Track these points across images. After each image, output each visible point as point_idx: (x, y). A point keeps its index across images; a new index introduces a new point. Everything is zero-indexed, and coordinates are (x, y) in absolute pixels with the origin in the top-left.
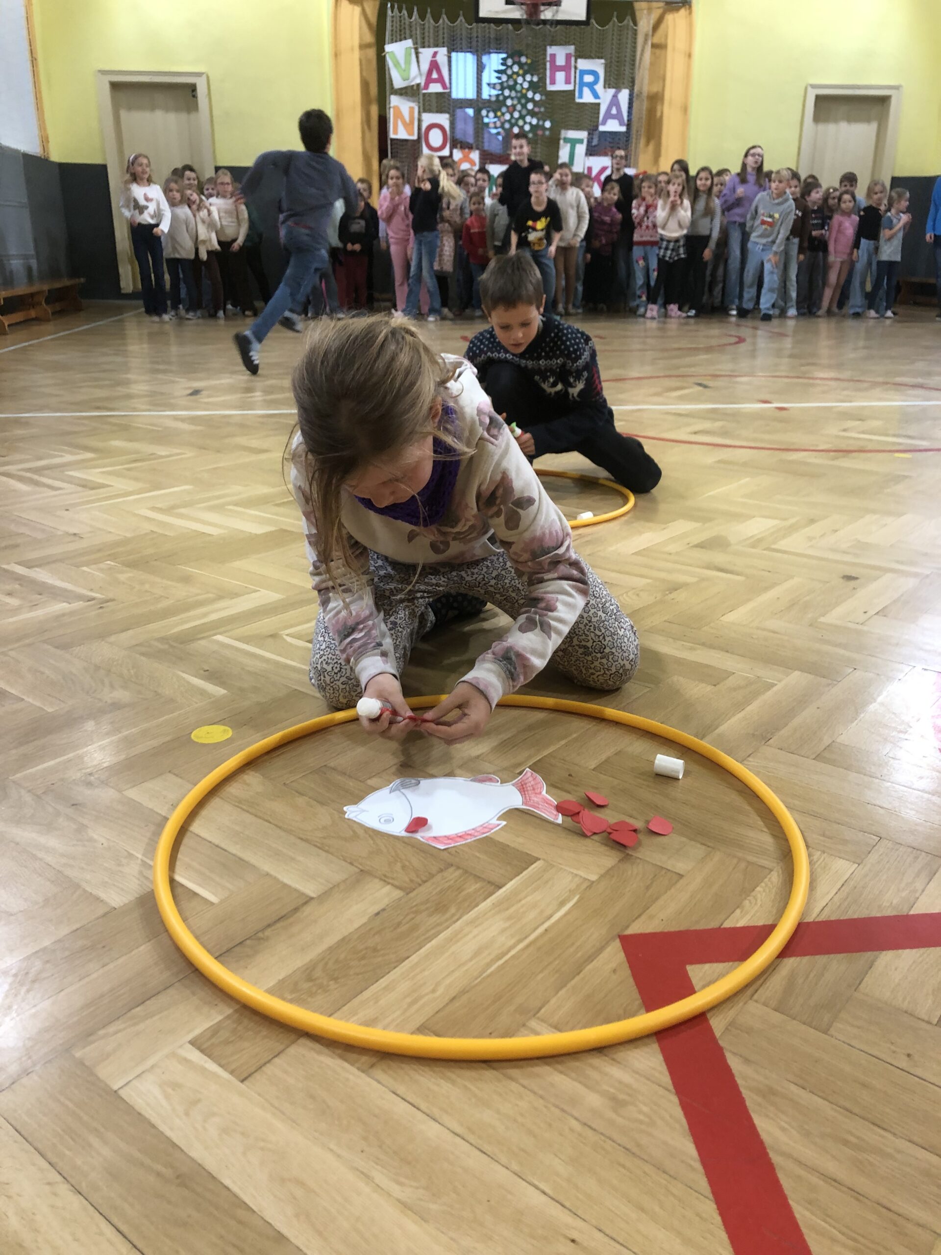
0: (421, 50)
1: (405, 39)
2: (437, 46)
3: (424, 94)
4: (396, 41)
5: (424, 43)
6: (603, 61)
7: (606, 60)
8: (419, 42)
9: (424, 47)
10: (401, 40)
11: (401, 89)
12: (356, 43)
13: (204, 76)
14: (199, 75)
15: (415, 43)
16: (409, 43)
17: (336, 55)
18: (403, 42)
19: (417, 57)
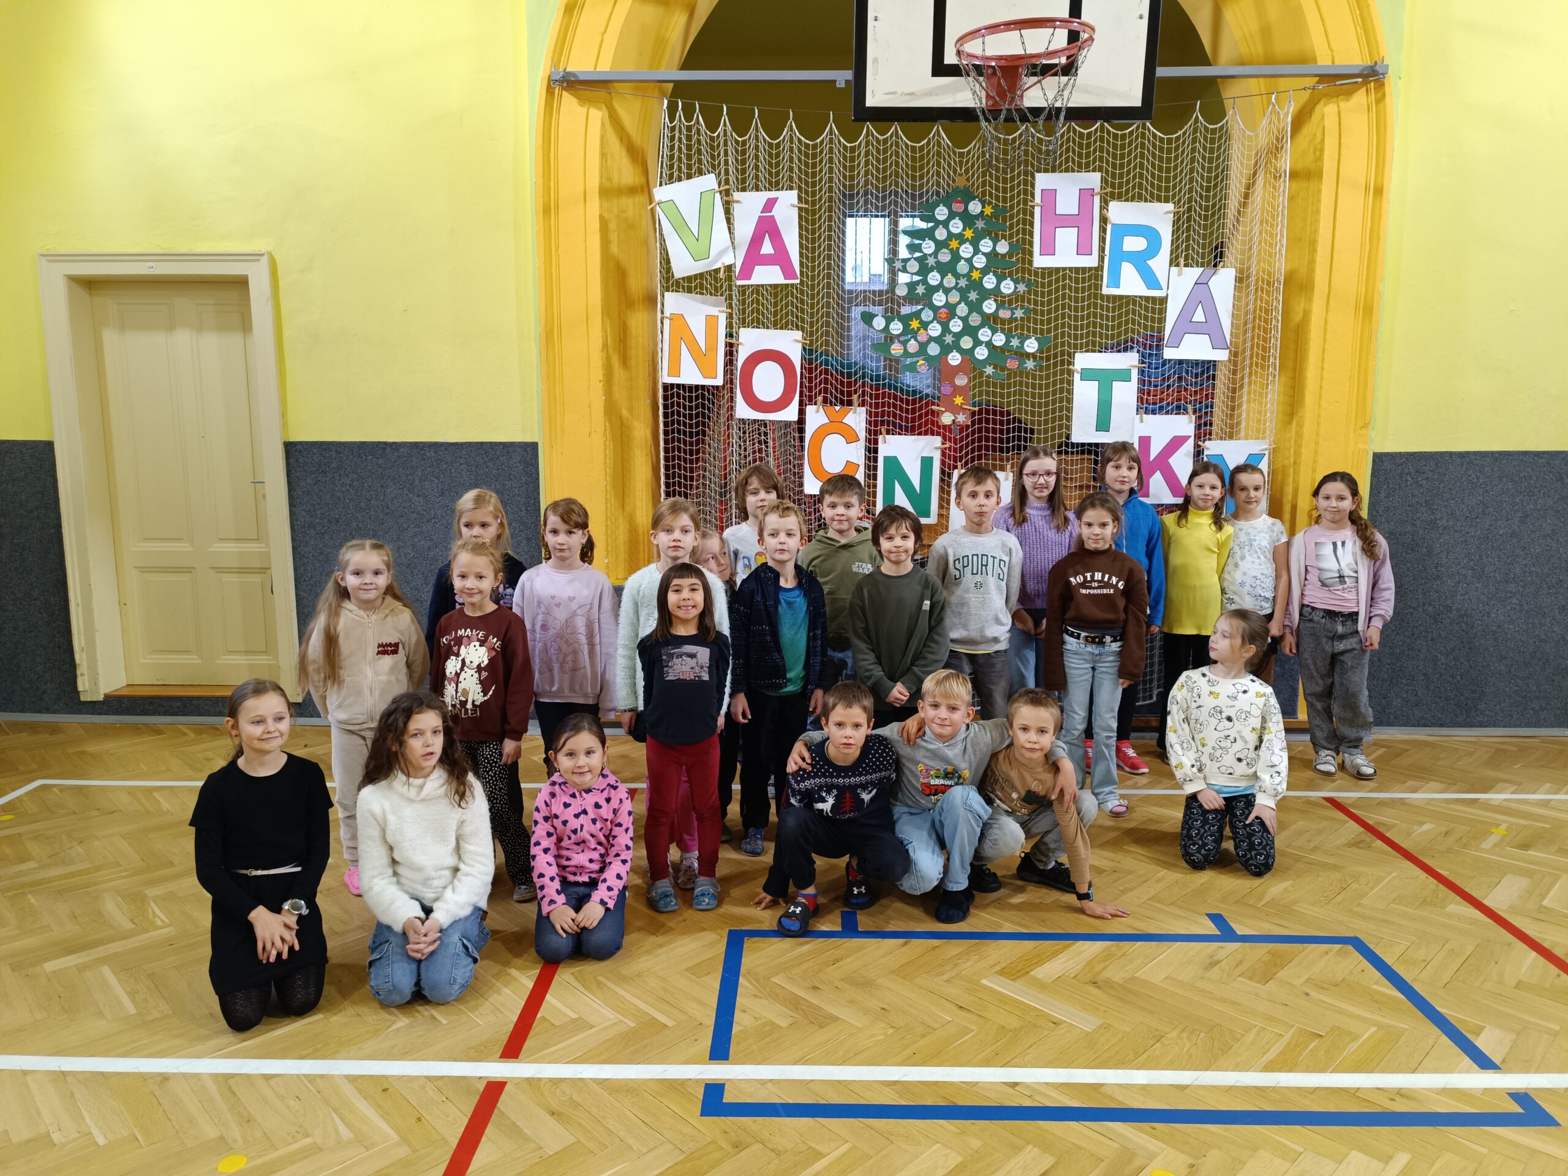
0: (737, 196)
1: (701, 173)
2: (775, 185)
3: (743, 290)
4: (680, 179)
5: (744, 181)
6: (1170, 206)
7: (1177, 204)
8: (732, 179)
9: (744, 190)
10: (689, 177)
11: (689, 279)
12: (594, 183)
13: (264, 260)
14: (255, 257)
15: (723, 181)
16: (709, 181)
17: (548, 209)
18: (695, 181)
19: (728, 212)
